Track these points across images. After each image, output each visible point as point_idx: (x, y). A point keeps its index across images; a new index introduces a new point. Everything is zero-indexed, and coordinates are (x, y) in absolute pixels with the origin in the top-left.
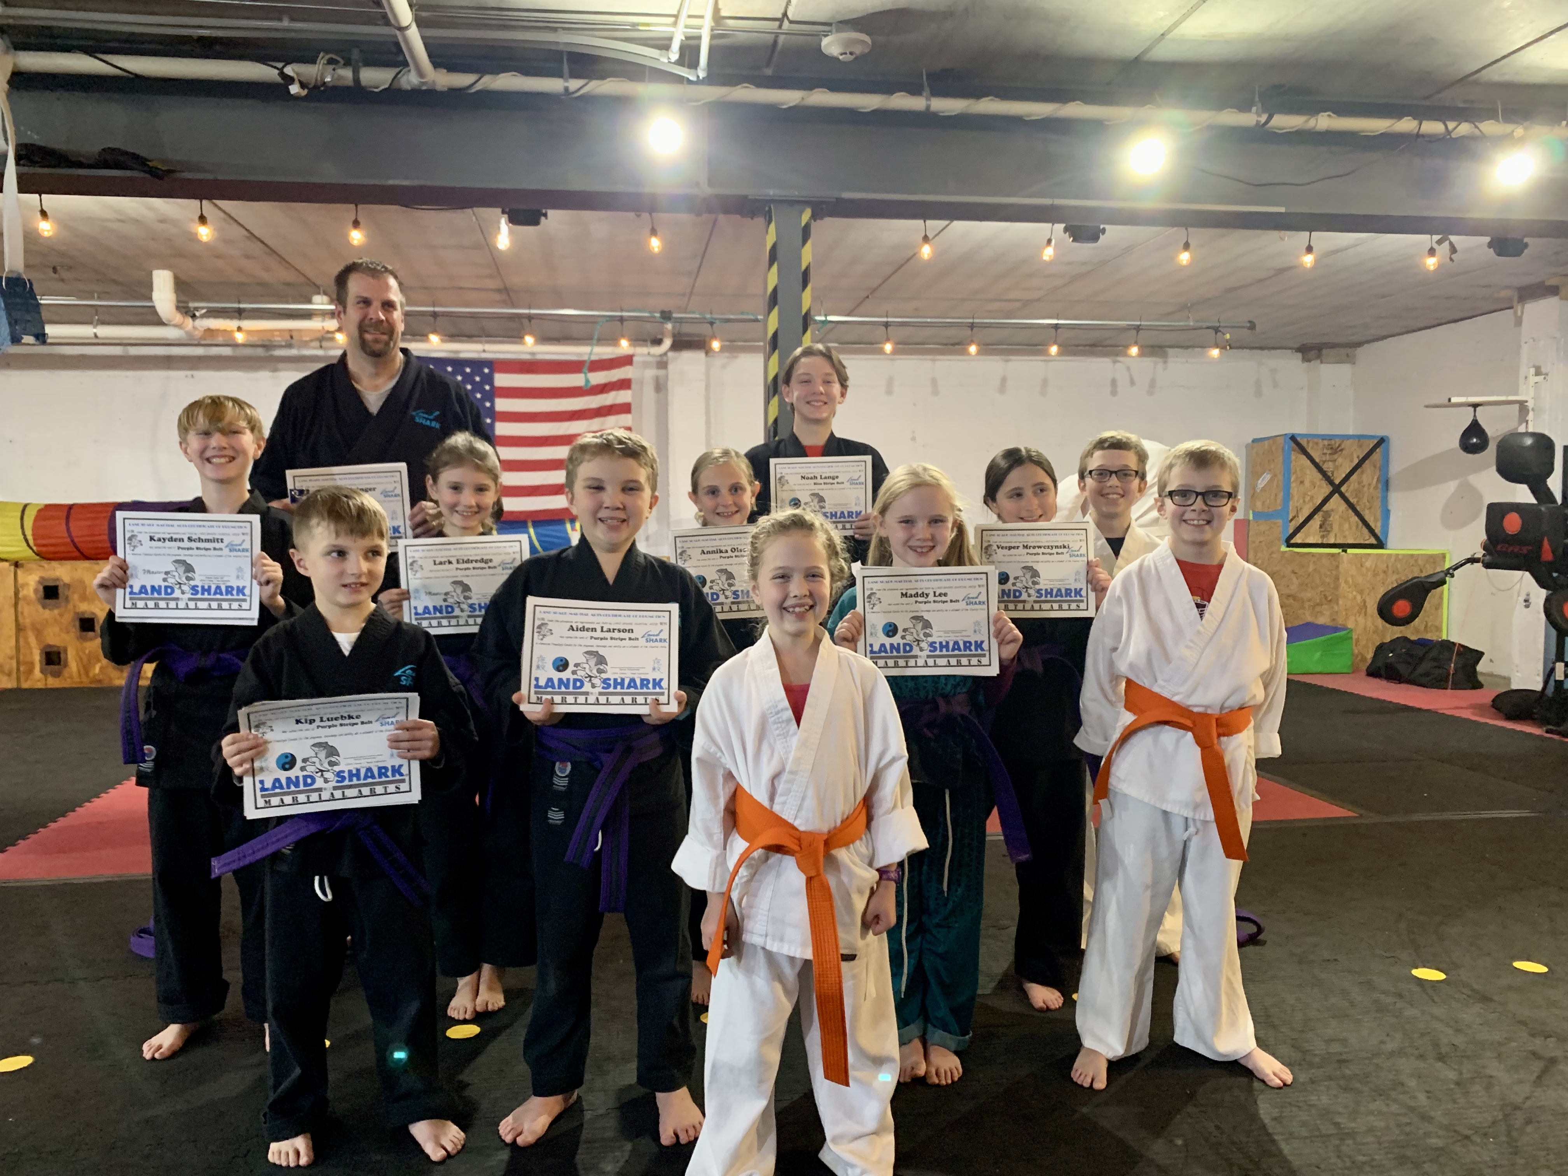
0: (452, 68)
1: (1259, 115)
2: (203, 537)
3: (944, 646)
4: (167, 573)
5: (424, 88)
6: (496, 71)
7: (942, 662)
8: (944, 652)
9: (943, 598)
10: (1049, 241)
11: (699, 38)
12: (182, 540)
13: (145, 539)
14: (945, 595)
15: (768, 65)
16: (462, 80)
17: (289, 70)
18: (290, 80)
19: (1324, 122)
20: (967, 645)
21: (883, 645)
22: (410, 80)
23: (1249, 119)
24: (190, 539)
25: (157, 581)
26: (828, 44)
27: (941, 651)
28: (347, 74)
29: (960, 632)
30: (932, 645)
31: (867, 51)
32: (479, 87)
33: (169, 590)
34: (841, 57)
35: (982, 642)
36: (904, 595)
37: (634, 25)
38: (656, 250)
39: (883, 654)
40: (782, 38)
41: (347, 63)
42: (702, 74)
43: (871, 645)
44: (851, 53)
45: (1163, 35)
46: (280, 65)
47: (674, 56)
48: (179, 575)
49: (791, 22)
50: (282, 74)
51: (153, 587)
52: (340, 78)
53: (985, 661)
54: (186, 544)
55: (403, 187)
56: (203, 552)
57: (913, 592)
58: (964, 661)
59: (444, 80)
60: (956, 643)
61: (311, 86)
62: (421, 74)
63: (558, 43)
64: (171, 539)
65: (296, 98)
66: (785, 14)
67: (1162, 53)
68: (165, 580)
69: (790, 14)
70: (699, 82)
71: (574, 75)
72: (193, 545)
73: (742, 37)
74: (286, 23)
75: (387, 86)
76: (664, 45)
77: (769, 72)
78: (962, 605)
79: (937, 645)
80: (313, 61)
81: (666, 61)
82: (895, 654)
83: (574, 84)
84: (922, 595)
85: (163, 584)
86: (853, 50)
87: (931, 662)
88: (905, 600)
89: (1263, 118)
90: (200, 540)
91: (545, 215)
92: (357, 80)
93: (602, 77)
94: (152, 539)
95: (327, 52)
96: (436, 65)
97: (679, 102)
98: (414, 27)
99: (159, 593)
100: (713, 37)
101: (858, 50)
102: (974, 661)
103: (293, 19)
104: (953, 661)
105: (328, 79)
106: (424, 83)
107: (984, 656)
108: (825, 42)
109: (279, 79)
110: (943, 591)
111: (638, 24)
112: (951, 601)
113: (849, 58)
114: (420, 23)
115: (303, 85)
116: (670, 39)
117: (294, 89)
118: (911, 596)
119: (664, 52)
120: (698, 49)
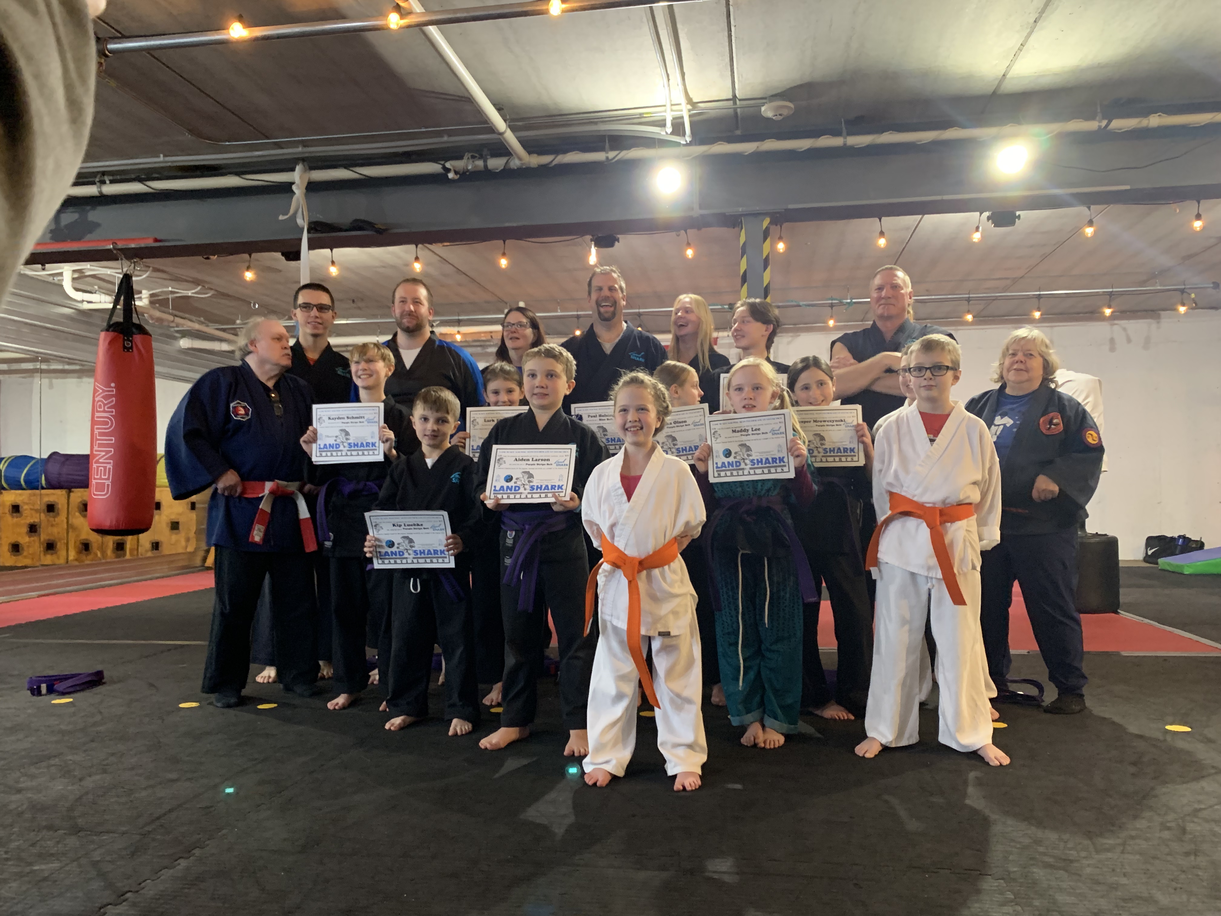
0: (541, 153)
1: (1100, 122)
2: (354, 416)
3: (760, 461)
4: (336, 437)
5: (524, 167)
6: (565, 152)
7: (759, 471)
8: (760, 465)
9: (758, 432)
10: (977, 229)
11: (682, 117)
12: (343, 418)
13: (325, 418)
14: (759, 429)
15: (737, 128)
16: (545, 159)
17: (448, 165)
18: (448, 170)
19: (1155, 121)
20: (774, 460)
21: (723, 463)
22: (515, 163)
23: (1092, 125)
24: (348, 418)
25: (332, 441)
26: (765, 110)
27: (758, 464)
28: (480, 163)
29: (769, 452)
30: (752, 461)
31: (792, 112)
32: (555, 162)
33: (338, 446)
34: (774, 118)
35: (783, 458)
36: (734, 431)
37: (641, 114)
38: (690, 257)
39: (724, 468)
40: (739, 110)
41: (481, 157)
42: (688, 139)
43: (717, 463)
44: (780, 115)
45: (1004, 75)
46: (442, 162)
47: (669, 129)
48: (342, 438)
49: (740, 100)
50: (444, 168)
51: (330, 445)
52: (476, 166)
53: (786, 469)
54: (346, 420)
55: (513, 227)
56: (354, 424)
57: (739, 429)
58: (773, 470)
59: (535, 161)
60: (767, 459)
61: (461, 173)
62: (520, 159)
63: (599, 131)
64: (339, 418)
65: (453, 181)
66: (735, 96)
67: (1009, 87)
68: (335, 441)
69: (737, 95)
70: (687, 145)
71: (612, 149)
72: (349, 420)
73: (713, 113)
74: (445, 138)
75: (502, 168)
76: (662, 124)
77: (738, 132)
78: (770, 435)
79: (756, 461)
80: (460, 158)
81: (664, 133)
82: (731, 468)
83: (612, 154)
84: (745, 430)
85: (335, 443)
86: (780, 113)
87: (752, 472)
88: (735, 434)
89: (1104, 123)
90: (353, 418)
91: (618, 240)
92: (486, 166)
93: (628, 148)
94: (329, 418)
95: (470, 151)
96: (530, 153)
97: (678, 157)
98: (509, 131)
99: (333, 448)
100: (690, 116)
101: (785, 112)
102: (779, 470)
103: (450, 136)
104: (766, 471)
105: (470, 167)
106: (522, 164)
107: (785, 466)
108: (763, 109)
109: (442, 171)
110: (758, 428)
111: (643, 114)
112: (763, 433)
113: (780, 118)
114: (513, 129)
115: (456, 173)
116: (665, 120)
117: (451, 175)
118: (738, 432)
119: (663, 128)
120: (683, 124)
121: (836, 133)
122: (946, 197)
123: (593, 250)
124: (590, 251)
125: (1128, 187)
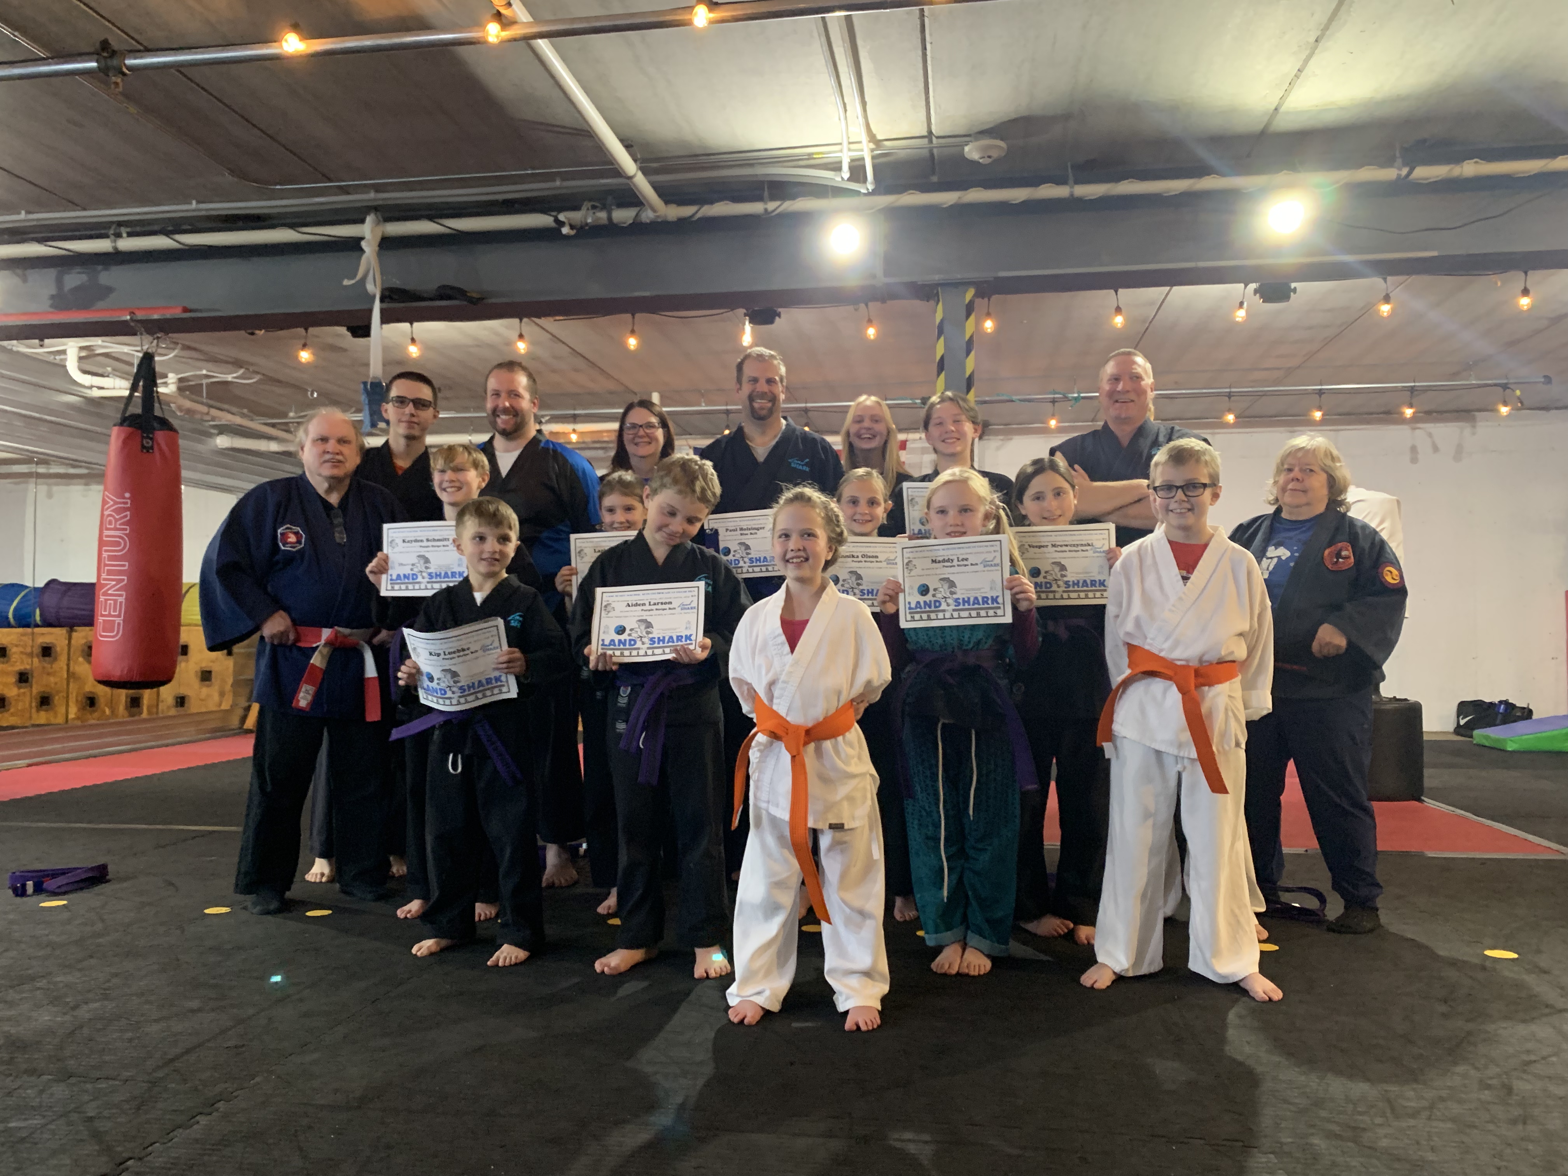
0: (681, 203)
1: (1400, 169)
2: (436, 538)
3: (966, 601)
4: (413, 565)
5: (659, 220)
6: (711, 202)
7: (964, 614)
8: (967, 606)
9: (965, 563)
10: (1241, 304)
11: (863, 159)
12: (422, 541)
13: (399, 541)
14: (967, 559)
15: (933, 173)
16: (687, 211)
17: (562, 217)
18: (561, 224)
19: (1470, 169)
20: (985, 600)
21: (918, 603)
22: (647, 216)
23: (1389, 174)
24: (428, 540)
25: (407, 570)
26: (970, 151)
27: (964, 605)
28: (602, 215)
29: (979, 589)
30: (956, 600)
32: (699, 215)
33: (414, 576)
34: (981, 161)
35: (997, 597)
36: (934, 561)
37: (810, 154)
38: (872, 337)
39: (919, 610)
40: (935, 151)
41: (604, 207)
42: (871, 187)
43: (909, 603)
44: (989, 157)
45: (1276, 109)
46: (554, 214)
47: (846, 174)
48: (421, 566)
49: (938, 137)
50: (557, 220)
51: (405, 575)
52: (597, 219)
53: (1000, 612)
54: (425, 544)
55: (644, 297)
56: (436, 549)
57: (941, 559)
58: (983, 613)
59: (673, 212)
60: (976, 598)
61: (578, 227)
62: (654, 210)
63: (757, 175)
64: (416, 541)
65: (567, 237)
66: (930, 132)
67: (1282, 124)
68: (412, 570)
69: (934, 131)
70: (869, 194)
71: (773, 198)
72: (430, 544)
73: (902, 154)
74: (558, 183)
75: (631, 222)
76: (836, 167)
77: (935, 179)
78: (981, 567)
79: (961, 601)
80: (577, 208)
81: (840, 179)
82: (928, 609)
83: (771, 206)
84: (949, 561)
85: (411, 572)
86: (990, 154)
87: (956, 614)
88: (934, 565)
89: (1405, 171)
90: (434, 540)
91: (779, 315)
92: (610, 219)
93: (793, 197)
94: (404, 541)
95: (590, 200)
96: (667, 202)
97: (856, 210)
98: (640, 174)
99: (408, 579)
100: (873, 158)
101: (995, 153)
102: (991, 612)
103: (563, 180)
104: (974, 613)
105: (589, 220)
106: (658, 217)
107: (999, 608)
108: (967, 149)
109: (553, 225)
110: (965, 557)
111: (813, 154)
112: (972, 565)
113: (988, 161)
114: (645, 172)
115: (572, 227)
116: (841, 162)
117: (565, 230)
118: (939, 562)
119: (838, 173)
120: (864, 167)
121: (1060, 181)
122: (1202, 264)
123: (748, 327)
124: (744, 329)
125: (1435, 253)
